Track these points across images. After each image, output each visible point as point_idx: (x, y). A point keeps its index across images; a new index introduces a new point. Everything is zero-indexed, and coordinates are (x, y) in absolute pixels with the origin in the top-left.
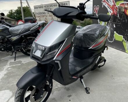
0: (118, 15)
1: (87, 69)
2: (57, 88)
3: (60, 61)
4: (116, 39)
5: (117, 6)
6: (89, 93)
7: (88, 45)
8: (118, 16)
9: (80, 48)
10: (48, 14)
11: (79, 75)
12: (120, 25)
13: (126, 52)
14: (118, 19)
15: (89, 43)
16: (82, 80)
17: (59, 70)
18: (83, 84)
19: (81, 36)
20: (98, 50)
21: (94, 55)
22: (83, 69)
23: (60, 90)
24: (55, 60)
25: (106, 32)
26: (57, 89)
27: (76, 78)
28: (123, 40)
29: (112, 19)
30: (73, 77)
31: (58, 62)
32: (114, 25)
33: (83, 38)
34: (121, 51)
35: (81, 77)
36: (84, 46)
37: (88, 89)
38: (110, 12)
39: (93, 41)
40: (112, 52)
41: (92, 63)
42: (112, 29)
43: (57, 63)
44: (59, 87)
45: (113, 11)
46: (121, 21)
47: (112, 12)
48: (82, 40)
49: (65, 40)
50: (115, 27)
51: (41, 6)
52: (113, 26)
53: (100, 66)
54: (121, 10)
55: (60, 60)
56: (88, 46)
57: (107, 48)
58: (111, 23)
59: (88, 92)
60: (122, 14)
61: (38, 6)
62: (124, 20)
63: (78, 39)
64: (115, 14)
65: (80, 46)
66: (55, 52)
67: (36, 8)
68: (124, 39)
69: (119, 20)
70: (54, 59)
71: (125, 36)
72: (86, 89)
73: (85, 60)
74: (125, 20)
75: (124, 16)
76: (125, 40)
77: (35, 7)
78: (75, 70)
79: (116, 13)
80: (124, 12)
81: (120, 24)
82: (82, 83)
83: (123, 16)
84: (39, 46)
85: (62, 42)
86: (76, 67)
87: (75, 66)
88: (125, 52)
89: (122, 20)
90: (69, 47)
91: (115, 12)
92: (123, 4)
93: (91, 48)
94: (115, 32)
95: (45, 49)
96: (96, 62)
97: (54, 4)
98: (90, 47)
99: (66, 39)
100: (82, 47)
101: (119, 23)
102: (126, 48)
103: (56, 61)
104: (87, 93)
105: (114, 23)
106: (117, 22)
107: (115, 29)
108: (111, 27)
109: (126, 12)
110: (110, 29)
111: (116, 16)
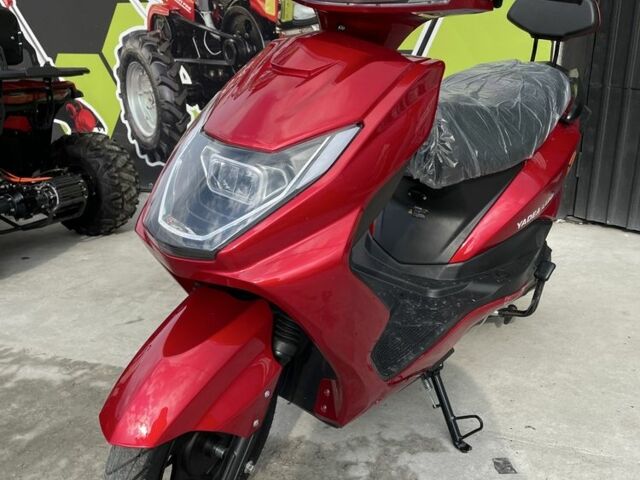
0: (207, 19)
8: (203, 23)
14: (209, 36)
29: (162, 41)
32: (183, 71)
42: (168, 94)
46: (228, 48)
50: (187, 80)
52: (177, 78)
58: (154, 59)
60: (235, 15)
62: (251, 45)
64: (181, 10)
74: (254, 42)
75: (248, 23)
79: (188, 9)
81: (225, 63)
83: (239, 21)
89: (237, 43)
91: (178, 1)
94: (193, 109)
101: (221, 57)
105: (181, 63)
106: (203, 57)
107: (190, 94)
108: (162, 83)
109: (259, 5)
110: (152, 97)
111: (192, 22)
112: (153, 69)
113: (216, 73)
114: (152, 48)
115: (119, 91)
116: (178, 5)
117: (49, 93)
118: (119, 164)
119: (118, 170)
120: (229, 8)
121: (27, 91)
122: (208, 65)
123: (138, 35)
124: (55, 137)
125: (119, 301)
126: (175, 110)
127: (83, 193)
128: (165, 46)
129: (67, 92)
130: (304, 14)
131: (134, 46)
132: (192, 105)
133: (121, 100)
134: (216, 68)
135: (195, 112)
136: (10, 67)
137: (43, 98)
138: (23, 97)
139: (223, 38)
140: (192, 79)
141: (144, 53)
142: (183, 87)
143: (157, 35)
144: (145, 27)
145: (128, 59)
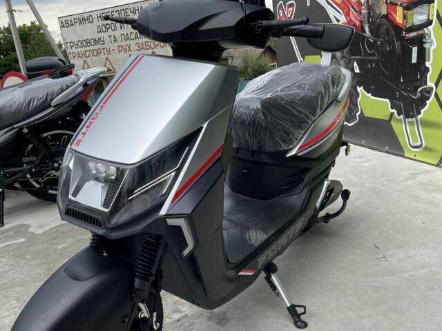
0: (367, 29)
1: (290, 233)
2: (178, 320)
3: (189, 218)
4: (367, 114)
6: (305, 325)
7: (285, 142)
8: (364, 32)
9: (253, 156)
10: (116, 45)
11: (262, 260)
12: (377, 62)
13: (406, 155)
14: (368, 41)
15: (288, 134)
16: (274, 278)
17: (186, 252)
18: (278, 294)
19: (255, 111)
20: (320, 159)
21: (308, 178)
22: (273, 235)
23: (192, 324)
24: (168, 216)
25: (340, 90)
26: (179, 324)
27: (251, 274)
28: (392, 114)
30: (241, 273)
31: (181, 222)
32: (355, 64)
33: (261, 115)
34: (386, 152)
35: (270, 269)
36: (269, 147)
37: (300, 310)
38: (338, 20)
39: (300, 127)
40: (357, 160)
41: (303, 210)
43: (178, 229)
44: (186, 316)
45: (347, 15)
47: (343, 19)
48: (259, 123)
49: (202, 128)
50: (357, 71)
51: (86, 16)
52: (353, 69)
53: (328, 217)
54: (374, 11)
55: (189, 212)
56: (284, 147)
57: (345, 147)
58: (343, 57)
59: (300, 320)
60: (381, 25)
61: (72, 18)
62: (389, 45)
63: (243, 123)
64: (355, 25)
65: (255, 147)
66: (165, 181)
67: (65, 23)
68: (394, 110)
69: (371, 46)
70: (163, 212)
71: (399, 99)
72: (292, 310)
73: (275, 200)
74: (391, 43)
75: (387, 30)
76: (399, 115)
77: (63, 20)
78: (244, 242)
79: (358, 24)
80: (386, 17)
82: (274, 287)
83: (383, 29)
84: (91, 165)
85: (188, 141)
86: (248, 229)
87: (245, 228)
88: (404, 157)
89: (382, 44)
90: (219, 155)
91: (353, 18)
93: (293, 153)
94: (360, 89)
95: (120, 173)
96: (318, 204)
97: (131, 6)
98: (291, 149)
99: (205, 126)
100: (260, 150)
101: (373, 55)
102: (404, 141)
103: (170, 222)
104: (299, 327)
105: (355, 59)
106: (365, 55)
107: (359, 79)
109: (393, 16)
111: (360, 32)
112: (342, 63)
113: (371, 65)
116: (353, 22)
120: (378, 21)
122: (368, 60)
130: (419, 20)
132: (360, 87)
135: (361, 91)
139: (375, 41)
140: (360, 70)
142: (356, 74)
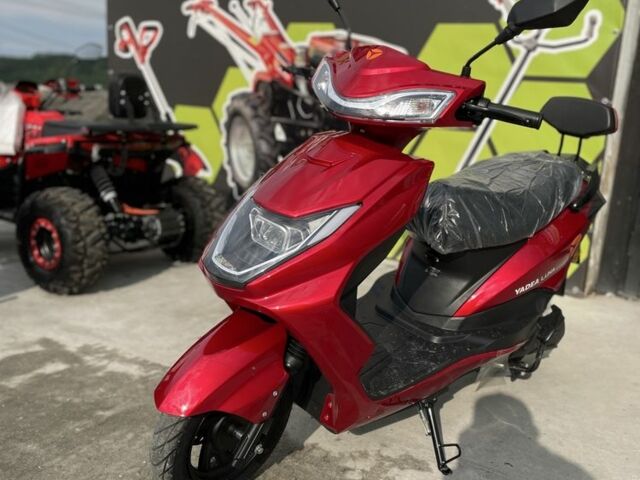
0: (302, 86)
5: (294, 44)
8: (298, 90)
14: (303, 102)
29: (263, 102)
32: (278, 128)
38: (250, 67)
42: (264, 147)
46: (319, 112)
47: (260, 66)
50: (281, 137)
52: (273, 135)
58: (256, 116)
81: (314, 125)
92: (330, 39)
101: (312, 120)
105: (278, 122)
106: (297, 119)
108: (262, 138)
110: (251, 148)
112: (254, 125)
113: (306, 133)
114: (255, 108)
115: (223, 140)
116: (279, 74)
117: (164, 143)
118: (214, 205)
119: (212, 210)
121: (147, 141)
122: (300, 125)
123: (243, 96)
124: (165, 177)
125: (195, 319)
126: (269, 161)
127: (181, 227)
128: (266, 106)
129: (178, 143)
131: (240, 105)
133: (224, 149)
134: (306, 129)
136: (138, 121)
137: (158, 147)
138: (144, 145)
140: (287, 137)
141: (247, 111)
142: (278, 143)
143: (259, 97)
144: (249, 89)
145: (234, 115)
